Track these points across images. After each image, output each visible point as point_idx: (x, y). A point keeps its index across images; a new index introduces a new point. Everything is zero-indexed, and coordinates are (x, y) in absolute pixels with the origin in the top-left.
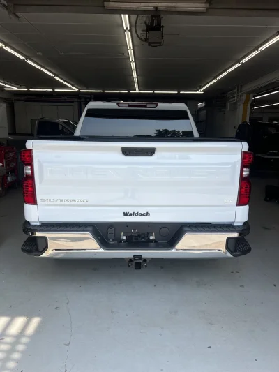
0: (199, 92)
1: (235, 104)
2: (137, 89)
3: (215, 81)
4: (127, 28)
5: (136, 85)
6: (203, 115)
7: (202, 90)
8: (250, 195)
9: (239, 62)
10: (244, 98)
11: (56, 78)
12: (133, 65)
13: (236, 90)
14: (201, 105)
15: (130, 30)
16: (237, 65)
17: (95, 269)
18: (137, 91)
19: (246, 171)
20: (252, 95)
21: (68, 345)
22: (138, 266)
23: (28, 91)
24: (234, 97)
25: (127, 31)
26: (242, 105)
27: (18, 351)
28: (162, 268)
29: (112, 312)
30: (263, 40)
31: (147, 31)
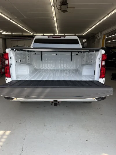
0: (84, 35)
1: (99, 39)
2: (58, 33)
3: (90, 29)
4: (52, 5)
5: (57, 32)
6: (85, 44)
7: (85, 33)
8: (105, 73)
9: (100, 20)
10: (103, 37)
11: (23, 28)
12: (56, 22)
13: (99, 34)
14: (84, 40)
15: (54, 6)
16: (100, 22)
17: (38, 107)
18: (58, 34)
19: (103, 63)
20: (106, 36)
21: (24, 139)
22: (55, 105)
23: (12, 34)
24: (99, 37)
25: (53, 6)
26: (102, 40)
27: (2, 142)
28: (67, 107)
29: (44, 125)
30: (111, 10)
31: (61, 5)
